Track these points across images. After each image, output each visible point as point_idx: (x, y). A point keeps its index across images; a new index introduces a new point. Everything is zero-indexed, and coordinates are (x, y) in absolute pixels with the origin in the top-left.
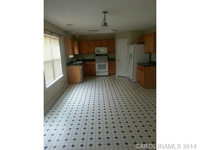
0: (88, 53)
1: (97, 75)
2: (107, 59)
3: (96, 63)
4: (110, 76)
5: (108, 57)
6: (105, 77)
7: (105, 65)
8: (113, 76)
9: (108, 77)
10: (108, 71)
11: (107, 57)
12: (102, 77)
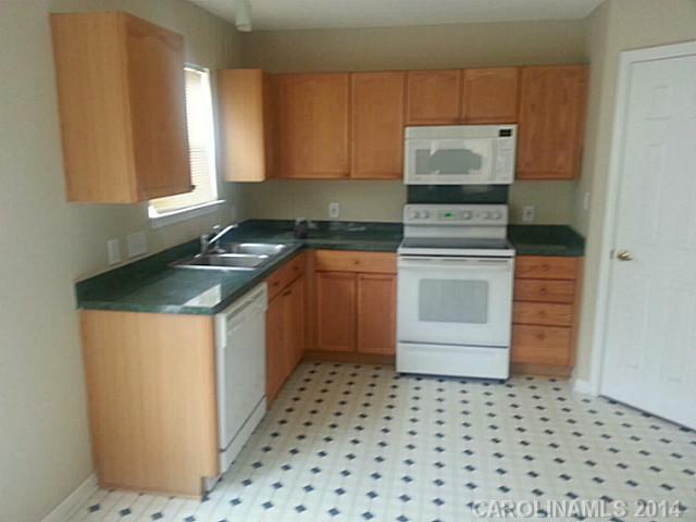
0: (347, 176)
1: (401, 368)
2: (502, 234)
3: (401, 262)
4: (522, 392)
5: (511, 214)
6: (475, 391)
7: (485, 285)
8: (546, 391)
9: (499, 393)
10: (505, 339)
11: (503, 209)
12: (451, 389)
